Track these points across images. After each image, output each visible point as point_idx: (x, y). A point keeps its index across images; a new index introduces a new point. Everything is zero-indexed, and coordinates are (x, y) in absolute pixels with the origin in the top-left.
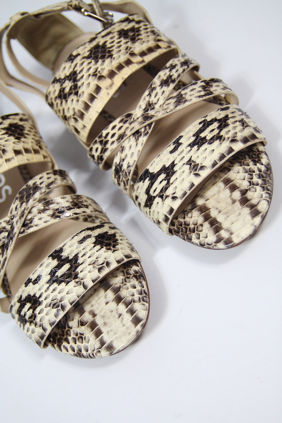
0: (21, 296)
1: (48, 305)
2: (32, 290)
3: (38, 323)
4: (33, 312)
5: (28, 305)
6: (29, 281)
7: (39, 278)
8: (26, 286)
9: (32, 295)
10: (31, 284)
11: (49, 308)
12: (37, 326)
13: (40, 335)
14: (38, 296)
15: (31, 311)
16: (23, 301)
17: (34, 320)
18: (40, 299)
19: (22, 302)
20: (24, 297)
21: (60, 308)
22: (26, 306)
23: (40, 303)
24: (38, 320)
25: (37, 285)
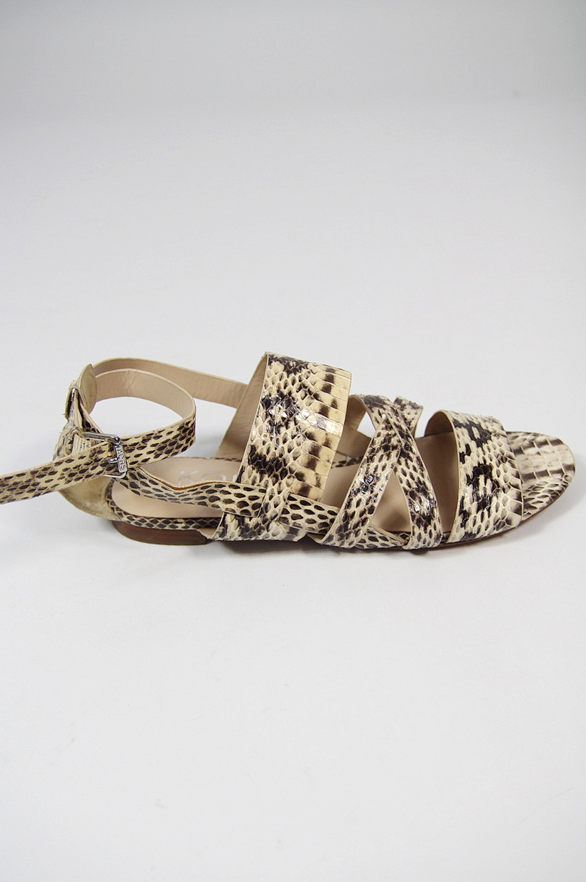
0: (468, 476)
1: (498, 463)
2: (472, 461)
3: (506, 487)
4: (492, 480)
5: (482, 478)
6: (462, 455)
7: (467, 446)
8: (464, 462)
9: (477, 465)
10: (466, 457)
11: (501, 466)
12: (506, 491)
13: (516, 497)
14: (482, 462)
15: (489, 481)
16: (473, 479)
17: (499, 487)
18: (488, 464)
19: (473, 481)
20: (471, 474)
21: (509, 459)
22: (480, 481)
23: (491, 467)
24: (502, 483)
25: (472, 454)
